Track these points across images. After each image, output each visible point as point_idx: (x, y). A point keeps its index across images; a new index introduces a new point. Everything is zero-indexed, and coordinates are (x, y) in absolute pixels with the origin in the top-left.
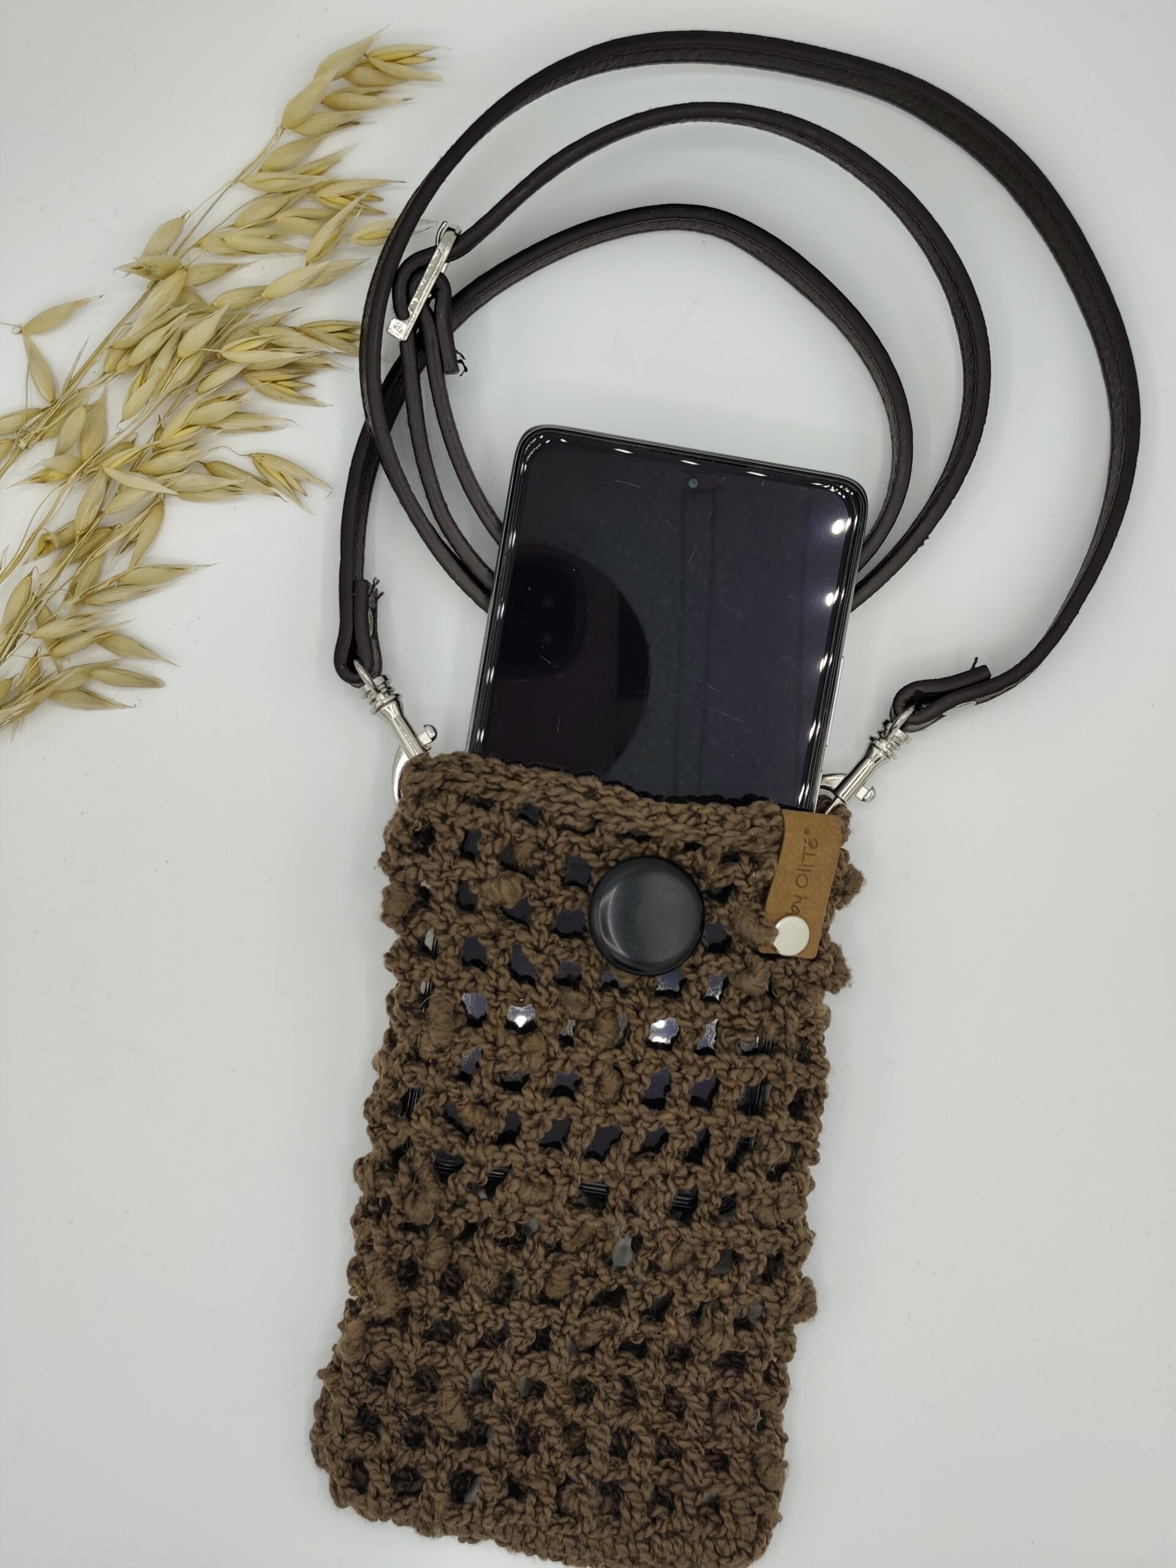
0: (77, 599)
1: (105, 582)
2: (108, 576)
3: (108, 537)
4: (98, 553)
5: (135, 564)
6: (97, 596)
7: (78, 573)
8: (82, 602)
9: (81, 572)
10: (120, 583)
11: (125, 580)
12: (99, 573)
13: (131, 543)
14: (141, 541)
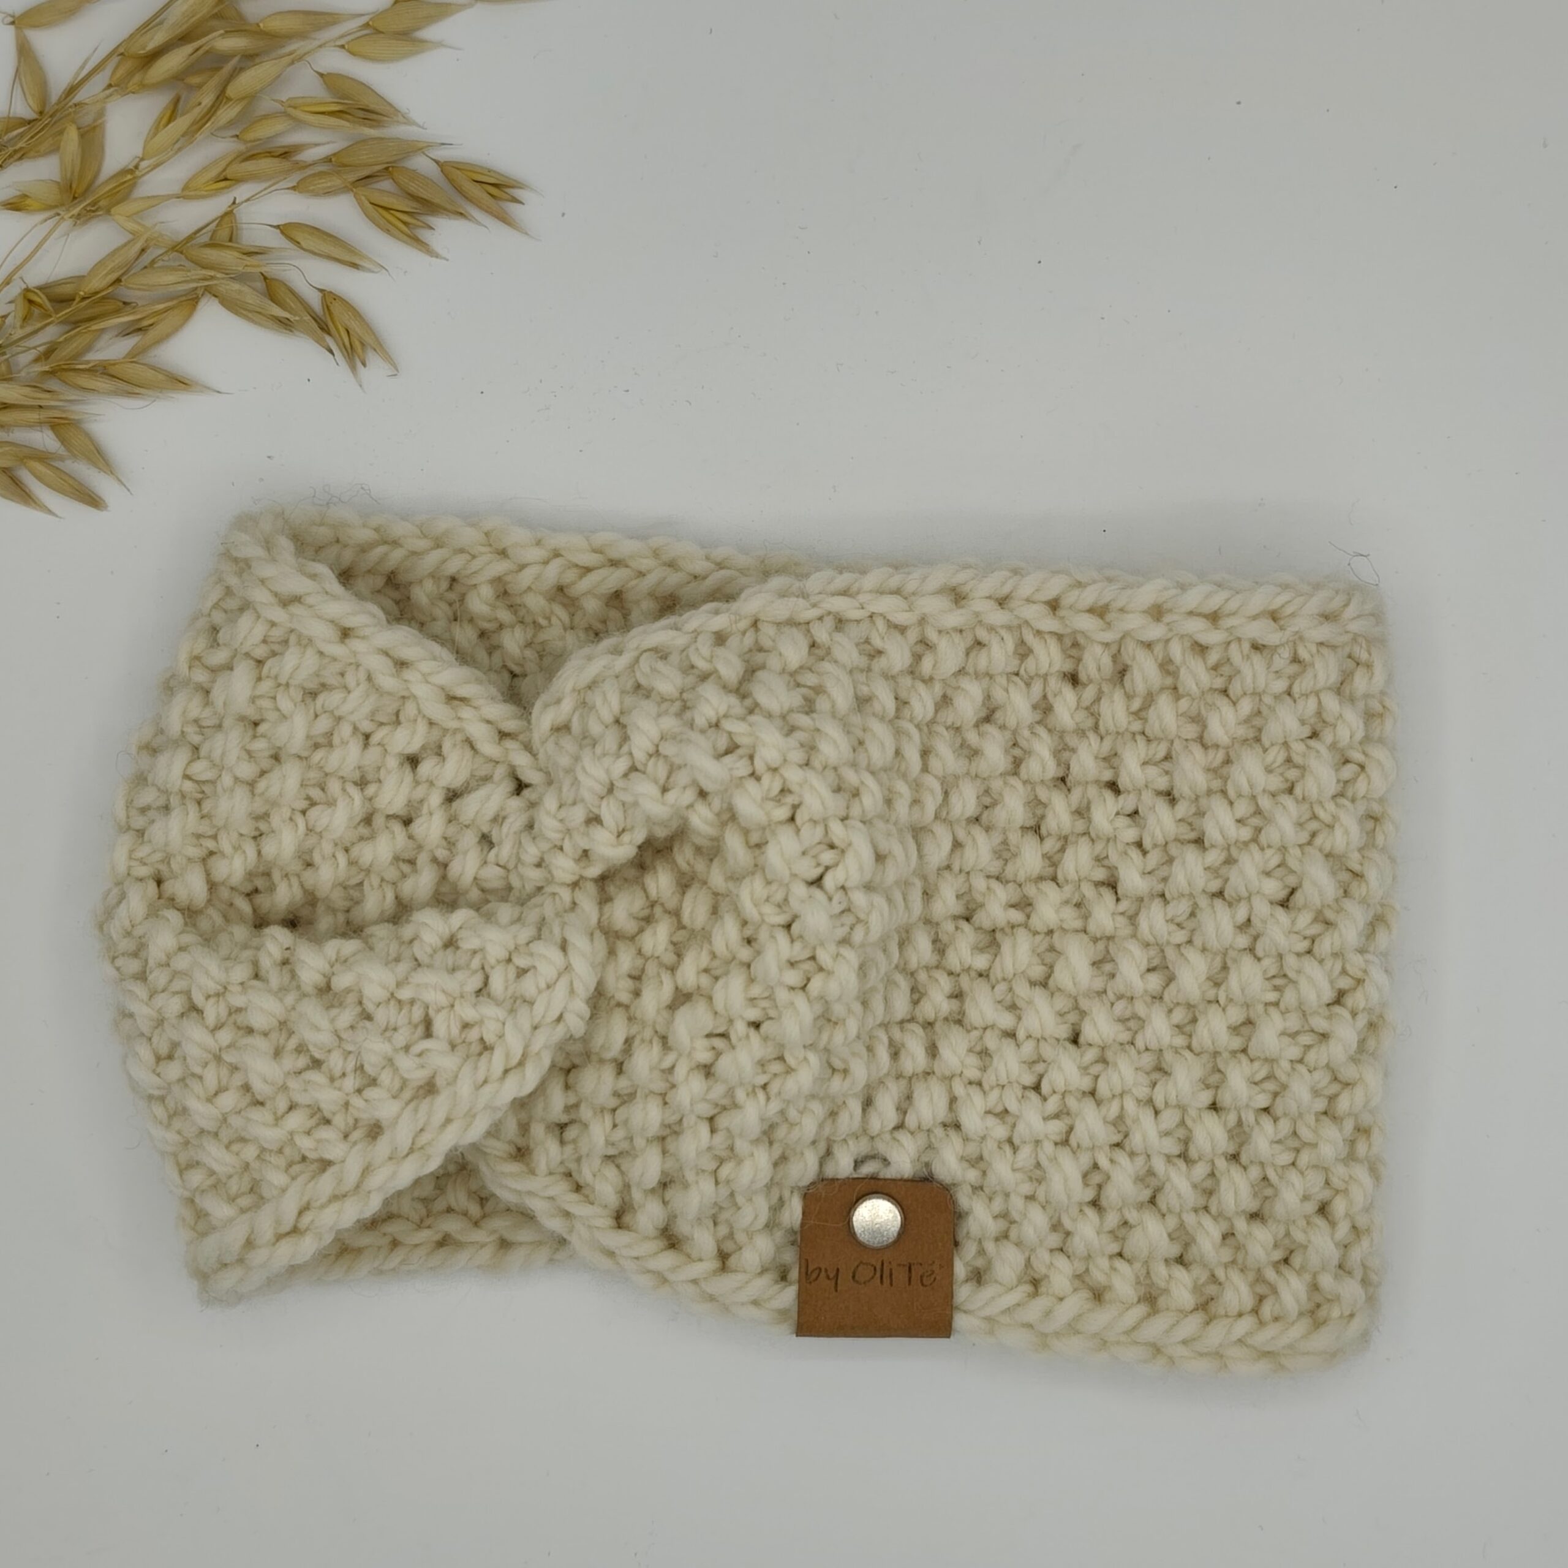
0: (47, 368)
1: (88, 362)
2: (95, 356)
3: (117, 312)
4: (96, 326)
5: (134, 356)
6: (71, 374)
7: (61, 339)
8: (52, 373)
9: (66, 339)
10: (104, 370)
11: (112, 370)
12: (88, 348)
13: (140, 329)
14: (152, 334)
